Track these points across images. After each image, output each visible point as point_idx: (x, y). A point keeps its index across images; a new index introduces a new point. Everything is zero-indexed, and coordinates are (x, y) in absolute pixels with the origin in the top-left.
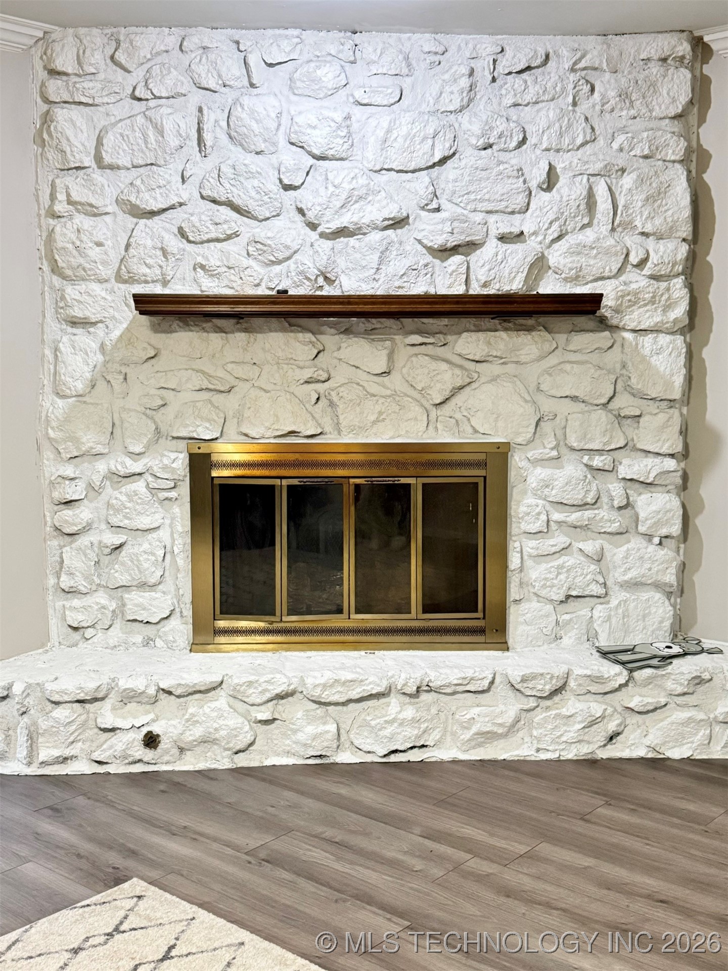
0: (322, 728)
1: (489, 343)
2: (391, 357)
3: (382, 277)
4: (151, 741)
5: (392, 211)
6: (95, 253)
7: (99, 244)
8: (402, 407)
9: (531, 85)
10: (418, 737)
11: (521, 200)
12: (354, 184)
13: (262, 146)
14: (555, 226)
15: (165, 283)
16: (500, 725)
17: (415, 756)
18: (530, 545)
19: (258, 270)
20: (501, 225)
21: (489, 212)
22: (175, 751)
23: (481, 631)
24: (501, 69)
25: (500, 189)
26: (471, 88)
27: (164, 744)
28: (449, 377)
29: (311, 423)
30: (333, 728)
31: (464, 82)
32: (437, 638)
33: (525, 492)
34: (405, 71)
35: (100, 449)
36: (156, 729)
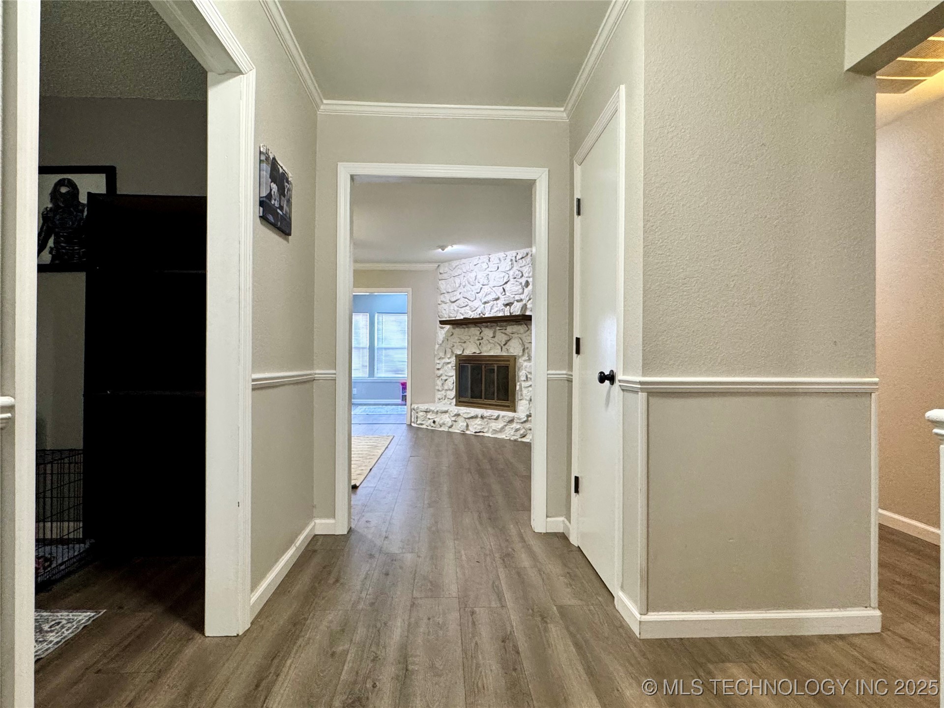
0: (463, 424)
1: (513, 329)
2: (494, 333)
3: (492, 313)
4: (434, 422)
5: (494, 296)
6: (444, 312)
7: (445, 310)
8: (495, 346)
9: (524, 262)
10: (481, 429)
11: (521, 291)
12: (488, 291)
13: (473, 284)
14: (528, 297)
15: (455, 317)
16: (498, 428)
17: (481, 434)
18: (524, 384)
19: (470, 313)
20: (517, 297)
21: (515, 295)
22: (439, 426)
23: (508, 406)
24: (517, 259)
25: (517, 289)
26: (512, 264)
27: (437, 423)
28: (505, 338)
29: (478, 350)
30: (465, 424)
31: (510, 263)
32: (502, 408)
33: (522, 369)
34: (499, 262)
35: (443, 357)
36: (435, 420)
